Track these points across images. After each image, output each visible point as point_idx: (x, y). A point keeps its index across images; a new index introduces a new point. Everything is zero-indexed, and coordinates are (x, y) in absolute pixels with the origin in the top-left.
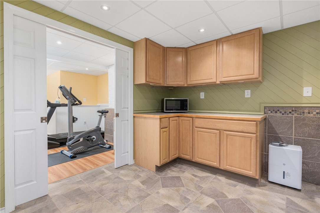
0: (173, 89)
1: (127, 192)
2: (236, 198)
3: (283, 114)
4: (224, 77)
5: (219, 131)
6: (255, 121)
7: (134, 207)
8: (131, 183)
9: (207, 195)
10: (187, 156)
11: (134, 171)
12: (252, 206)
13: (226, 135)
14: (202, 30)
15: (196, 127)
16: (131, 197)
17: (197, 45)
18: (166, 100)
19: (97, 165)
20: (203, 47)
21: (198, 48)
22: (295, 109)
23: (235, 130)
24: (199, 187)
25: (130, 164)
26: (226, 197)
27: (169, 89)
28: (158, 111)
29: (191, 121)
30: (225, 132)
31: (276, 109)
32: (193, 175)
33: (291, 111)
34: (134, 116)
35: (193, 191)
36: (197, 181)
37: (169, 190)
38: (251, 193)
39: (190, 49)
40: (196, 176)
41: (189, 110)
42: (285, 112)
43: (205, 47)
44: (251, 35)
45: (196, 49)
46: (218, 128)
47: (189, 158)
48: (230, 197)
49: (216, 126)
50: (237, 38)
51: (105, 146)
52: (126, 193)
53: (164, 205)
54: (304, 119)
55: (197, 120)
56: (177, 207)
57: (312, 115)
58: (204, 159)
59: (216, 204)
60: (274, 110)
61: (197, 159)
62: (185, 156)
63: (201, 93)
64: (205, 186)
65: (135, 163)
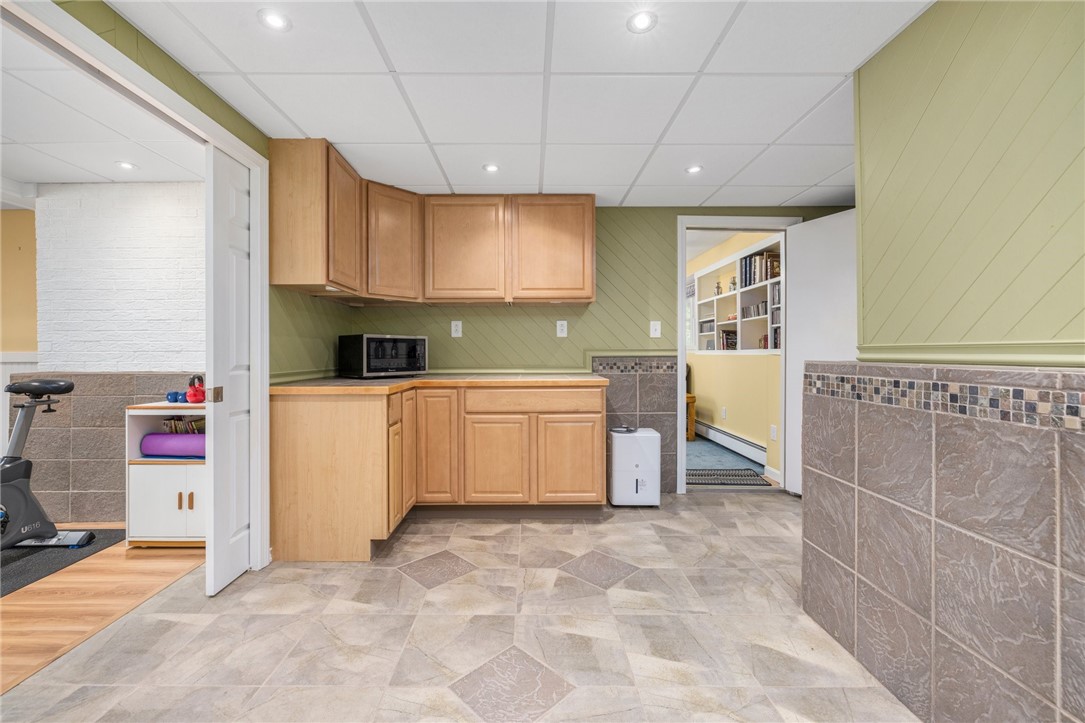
0: (362, 305)
1: (338, 638)
2: (587, 551)
3: (622, 371)
4: (523, 289)
5: (526, 416)
6: (598, 387)
7: (401, 659)
8: (325, 612)
9: (535, 566)
10: (442, 495)
11: (294, 580)
12: (618, 554)
13: (543, 424)
14: (492, 169)
15: (468, 413)
16: (364, 644)
17: (453, 195)
18: (368, 339)
19: (105, 615)
20: (472, 205)
21: (455, 205)
22: (639, 362)
23: (563, 410)
24: (509, 558)
25: (257, 567)
26: (572, 556)
27: (351, 304)
28: (327, 375)
29: (454, 398)
30: (541, 416)
31: (611, 362)
32: (475, 538)
33: (633, 364)
34: (271, 396)
35: (504, 570)
36: (494, 547)
37: (450, 588)
38: (602, 535)
39: (433, 201)
40: (482, 538)
41: (430, 368)
42: (626, 368)
43: (476, 205)
44: (578, 205)
45: (451, 205)
46: (524, 409)
47: (450, 499)
48: (578, 553)
49: (520, 404)
50: (550, 205)
51: (53, 542)
52: (337, 641)
53: (471, 621)
54: (651, 380)
55: (470, 394)
56: (501, 612)
57: (661, 371)
58: (491, 492)
59: (564, 574)
60: (608, 364)
61: (475, 497)
62: (436, 495)
63: (454, 323)
64: (519, 549)
65: (274, 560)
